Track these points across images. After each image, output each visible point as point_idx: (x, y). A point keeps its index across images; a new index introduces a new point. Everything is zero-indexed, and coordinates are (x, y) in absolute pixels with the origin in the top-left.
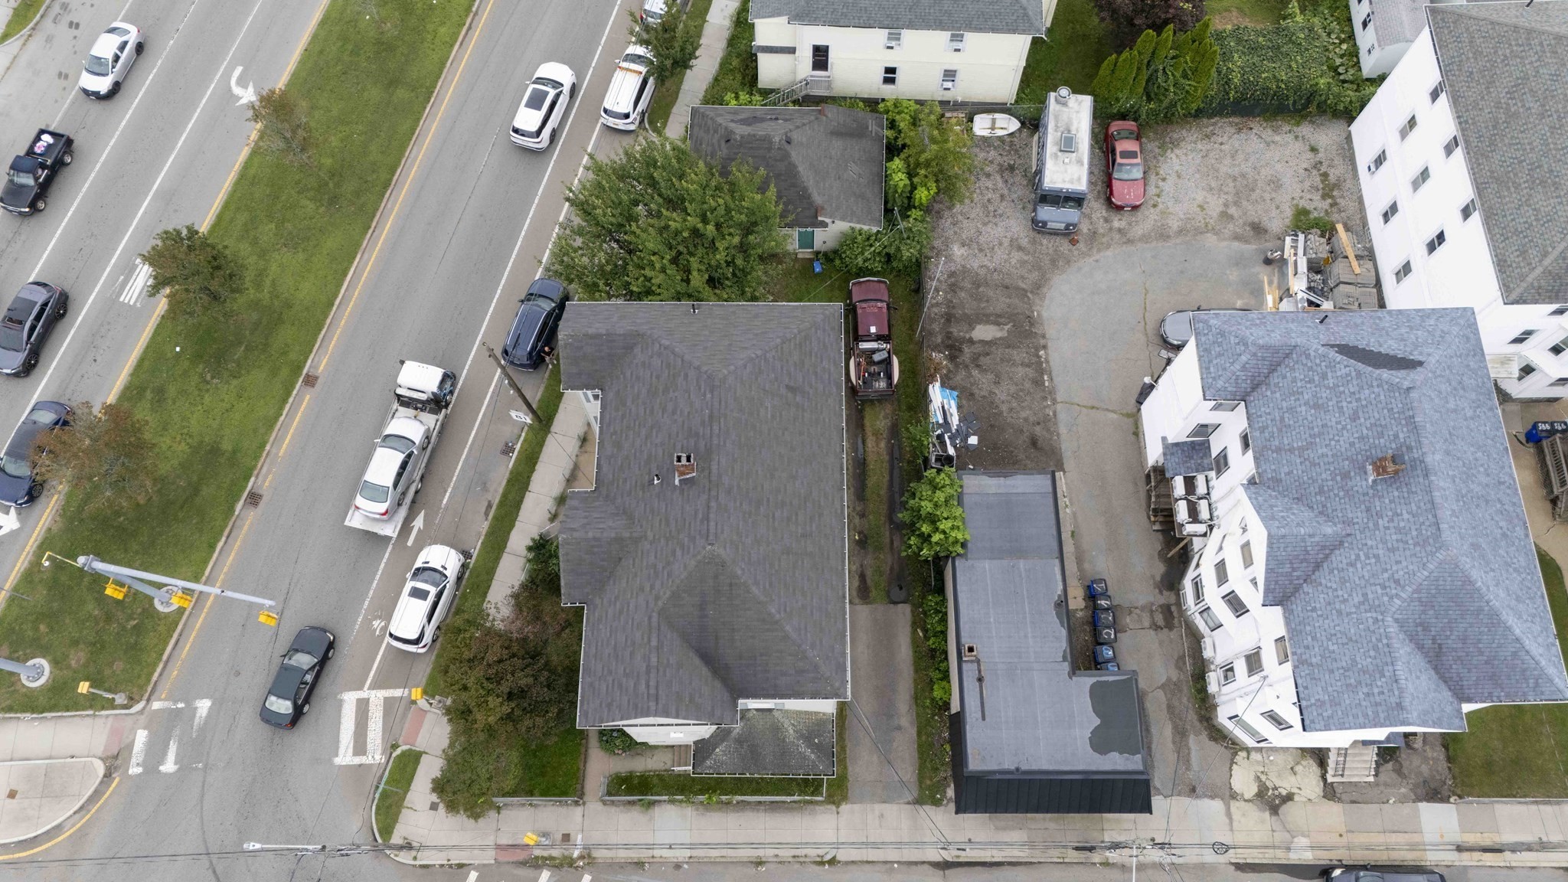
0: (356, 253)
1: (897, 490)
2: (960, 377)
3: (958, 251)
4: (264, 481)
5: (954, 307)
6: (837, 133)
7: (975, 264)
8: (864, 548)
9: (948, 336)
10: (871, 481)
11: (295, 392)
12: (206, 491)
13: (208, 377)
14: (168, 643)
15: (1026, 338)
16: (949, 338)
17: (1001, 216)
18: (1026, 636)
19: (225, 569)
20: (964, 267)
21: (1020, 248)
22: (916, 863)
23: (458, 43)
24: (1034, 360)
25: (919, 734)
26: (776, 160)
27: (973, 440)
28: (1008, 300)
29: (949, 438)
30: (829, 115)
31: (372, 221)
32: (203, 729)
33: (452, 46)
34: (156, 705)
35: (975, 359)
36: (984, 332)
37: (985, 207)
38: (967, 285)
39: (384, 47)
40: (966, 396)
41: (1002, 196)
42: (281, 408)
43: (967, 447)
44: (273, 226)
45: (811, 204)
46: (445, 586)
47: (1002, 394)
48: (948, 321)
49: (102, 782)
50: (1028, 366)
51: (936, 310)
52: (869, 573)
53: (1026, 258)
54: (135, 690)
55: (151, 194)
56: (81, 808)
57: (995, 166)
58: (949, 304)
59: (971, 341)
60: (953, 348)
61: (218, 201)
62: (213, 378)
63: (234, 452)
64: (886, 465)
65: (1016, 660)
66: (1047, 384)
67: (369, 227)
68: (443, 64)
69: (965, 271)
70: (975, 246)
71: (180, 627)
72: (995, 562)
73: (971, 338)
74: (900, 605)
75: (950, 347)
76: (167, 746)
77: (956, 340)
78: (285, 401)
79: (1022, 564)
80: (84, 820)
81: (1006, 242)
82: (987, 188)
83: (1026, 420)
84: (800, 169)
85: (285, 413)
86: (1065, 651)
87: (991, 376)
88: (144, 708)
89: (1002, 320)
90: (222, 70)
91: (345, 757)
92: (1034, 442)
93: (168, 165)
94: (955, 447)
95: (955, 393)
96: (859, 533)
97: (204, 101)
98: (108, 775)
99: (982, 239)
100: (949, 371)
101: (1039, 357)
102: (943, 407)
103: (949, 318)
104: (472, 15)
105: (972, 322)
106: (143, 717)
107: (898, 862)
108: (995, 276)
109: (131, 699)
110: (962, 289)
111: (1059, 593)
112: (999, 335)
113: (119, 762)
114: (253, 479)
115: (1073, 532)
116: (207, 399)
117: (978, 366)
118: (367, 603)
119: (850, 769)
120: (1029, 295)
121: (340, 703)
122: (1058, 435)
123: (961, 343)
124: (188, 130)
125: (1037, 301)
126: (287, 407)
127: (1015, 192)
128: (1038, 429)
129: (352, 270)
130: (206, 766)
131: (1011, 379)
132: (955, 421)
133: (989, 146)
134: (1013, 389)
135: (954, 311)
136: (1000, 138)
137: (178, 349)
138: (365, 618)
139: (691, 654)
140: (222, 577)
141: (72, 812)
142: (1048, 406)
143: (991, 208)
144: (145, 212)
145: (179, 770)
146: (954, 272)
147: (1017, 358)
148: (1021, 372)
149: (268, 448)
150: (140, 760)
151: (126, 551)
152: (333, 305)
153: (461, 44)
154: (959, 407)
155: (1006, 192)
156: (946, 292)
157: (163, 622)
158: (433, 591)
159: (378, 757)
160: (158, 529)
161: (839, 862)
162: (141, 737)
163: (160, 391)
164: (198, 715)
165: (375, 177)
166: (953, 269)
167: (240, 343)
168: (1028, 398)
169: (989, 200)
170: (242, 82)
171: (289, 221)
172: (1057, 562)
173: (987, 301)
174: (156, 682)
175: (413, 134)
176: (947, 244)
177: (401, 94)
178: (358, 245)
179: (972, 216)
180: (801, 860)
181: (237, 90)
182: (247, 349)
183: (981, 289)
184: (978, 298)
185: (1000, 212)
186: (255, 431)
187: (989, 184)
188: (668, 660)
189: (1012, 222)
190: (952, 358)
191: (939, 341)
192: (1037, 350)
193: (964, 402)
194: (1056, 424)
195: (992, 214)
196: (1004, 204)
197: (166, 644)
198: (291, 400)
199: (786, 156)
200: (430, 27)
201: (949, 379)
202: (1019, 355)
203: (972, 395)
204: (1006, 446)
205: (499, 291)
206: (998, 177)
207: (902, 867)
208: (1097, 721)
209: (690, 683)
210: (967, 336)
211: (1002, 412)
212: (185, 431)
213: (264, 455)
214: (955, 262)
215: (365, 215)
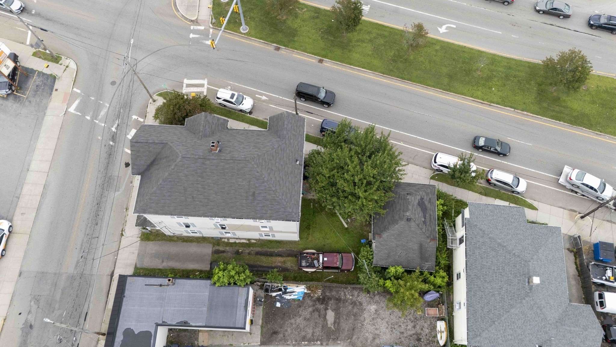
0: (372, 71)
1: (259, 269)
2: (309, 302)
3: (373, 307)
4: (283, 51)
5: (344, 303)
6: (421, 246)
7: (366, 315)
8: (235, 253)
9: (329, 299)
10: (263, 258)
11: (316, 57)
12: (280, 35)
13: (321, 30)
14: (230, 31)
15: (327, 336)
16: (328, 299)
17: (392, 331)
18: (175, 307)
19: (253, 43)
20: (365, 309)
21: (374, 339)
22: (115, 265)
23: (473, 99)
24: (315, 338)
25: (159, 269)
26: (399, 215)
27: (278, 305)
28: (346, 329)
29: (280, 294)
30: (430, 244)
31: (387, 75)
32: (202, 43)
33: (472, 97)
34: (211, 30)
35: (318, 310)
36: (331, 316)
37: (397, 323)
38: (355, 310)
39: (468, 72)
40: (300, 303)
41: (403, 333)
42: (310, 53)
43: (275, 302)
44: (383, 43)
45: (382, 232)
46: (235, 105)
47: (299, 320)
48: (337, 299)
49: (190, 20)
50: (313, 335)
51: (343, 294)
52: (225, 254)
53: (369, 341)
54: (216, 24)
55: (397, 6)
56: (183, 16)
57: (419, 331)
58: (345, 301)
59: (326, 309)
60: (323, 300)
61: (394, 26)
62: (322, 32)
63: (294, 41)
64: (270, 265)
65: (166, 301)
66: (303, 343)
67: (384, 74)
68: (462, 94)
69: (363, 310)
70: (376, 316)
71: (235, 33)
72: (207, 297)
73: (328, 309)
74: (209, 266)
75: (324, 299)
76: (198, 35)
77: (327, 302)
78: (313, 54)
79: (205, 309)
80: (179, 17)
81: (377, 332)
82: (407, 326)
83: (286, 330)
84: (397, 226)
85: (308, 54)
86: (166, 323)
87: (308, 316)
88: (211, 27)
89: (336, 325)
90: (453, 21)
91: (186, 81)
92: (275, 333)
93: (410, 10)
94: (276, 296)
95: (301, 299)
96: (242, 252)
97: (439, 17)
98: (192, 21)
99: (379, 320)
100: (312, 297)
101: (317, 341)
102: (294, 292)
103: (338, 300)
104: (489, 103)
105: (337, 311)
106: (208, 27)
107: (117, 258)
108: (360, 325)
109: (214, 23)
110: (353, 307)
111: (191, 324)
112: (329, 323)
113: (195, 23)
114: (284, 47)
115: (232, 345)
116: (313, 31)
117: (314, 311)
118: (237, 84)
119: (151, 242)
120: (349, 340)
121: (204, 79)
122: (278, 345)
123: (326, 304)
124: (425, 14)
125: (345, 344)
126: (311, 55)
127: (405, 340)
128: (281, 335)
129: (365, 70)
130: (190, 45)
131: (307, 326)
132: (287, 297)
133: (431, 329)
134: (302, 326)
135: (342, 302)
136: (436, 336)
137: (333, 21)
138: (231, 84)
139: (154, 156)
140: (251, 43)
141: (182, 13)
142: (292, 342)
143: (396, 327)
144: (389, 5)
145: (190, 38)
146: (362, 305)
147: (317, 330)
148: (310, 331)
149: (295, 51)
150: (195, 28)
151: (261, 16)
152: (351, 65)
153: (474, 101)
154: (294, 300)
155: (405, 335)
156: (351, 300)
157: (237, 28)
158: (233, 101)
159: (185, 91)
160: (268, 23)
161: (121, 237)
162: (202, 28)
163: (317, 17)
164: (206, 41)
165: (406, 74)
166: (364, 304)
167: (334, 38)
168: (297, 333)
169: (400, 326)
170: (447, 28)
171: (385, 47)
172: (204, 325)
173: (346, 319)
174: (218, 29)
175: (427, 86)
176: (377, 302)
177: (446, 81)
178: (375, 71)
179: (392, 316)
180: (125, 223)
181: (444, 27)
182: (332, 40)
183: (353, 317)
184: (348, 315)
185: (394, 331)
186: (301, 46)
187: (409, 327)
188: (151, 147)
189: (388, 336)
190: (318, 299)
191: (327, 294)
192: (321, 340)
193: (297, 303)
194: (283, 344)
195: (393, 326)
196: (399, 334)
197: (230, 30)
198: (313, 56)
199: (401, 219)
200: (480, 88)
201: (308, 297)
202: (318, 331)
203: (300, 307)
204: (274, 320)
205: (355, 119)
206: (413, 332)
207: (115, 260)
208: (136, 333)
209: (144, 156)
210: (329, 308)
211: (290, 319)
212: (302, 26)
213: (293, 50)
214: (368, 305)
215: (388, 72)
